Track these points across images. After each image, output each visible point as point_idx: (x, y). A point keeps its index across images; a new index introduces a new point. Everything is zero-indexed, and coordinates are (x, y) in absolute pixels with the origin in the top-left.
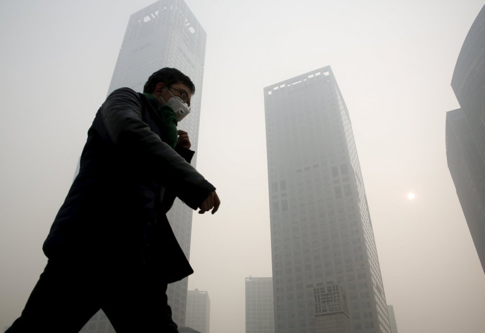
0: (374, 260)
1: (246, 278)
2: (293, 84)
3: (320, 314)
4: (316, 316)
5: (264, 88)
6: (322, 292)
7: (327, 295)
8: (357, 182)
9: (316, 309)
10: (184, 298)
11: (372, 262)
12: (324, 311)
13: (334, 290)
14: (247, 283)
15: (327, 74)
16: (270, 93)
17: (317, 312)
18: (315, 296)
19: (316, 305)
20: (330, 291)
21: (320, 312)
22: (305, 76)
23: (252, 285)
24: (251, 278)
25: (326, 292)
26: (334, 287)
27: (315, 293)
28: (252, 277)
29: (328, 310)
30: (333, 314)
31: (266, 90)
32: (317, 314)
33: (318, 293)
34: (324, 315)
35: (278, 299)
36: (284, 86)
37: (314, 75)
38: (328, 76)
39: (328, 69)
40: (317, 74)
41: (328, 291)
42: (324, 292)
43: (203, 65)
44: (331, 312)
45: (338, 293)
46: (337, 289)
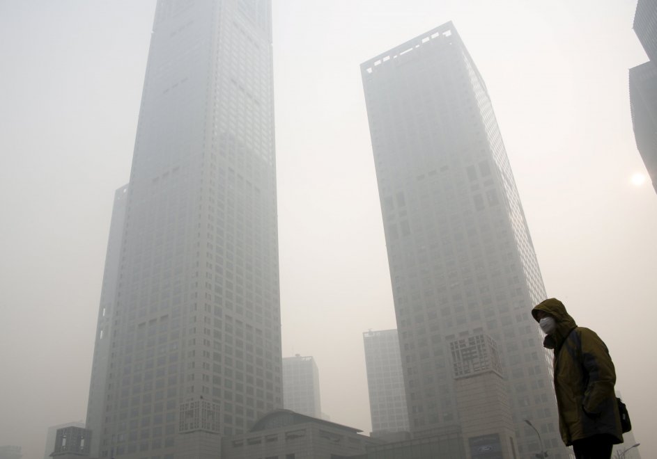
0: (538, 293)
1: (364, 333)
2: (401, 54)
3: (461, 376)
4: (457, 379)
5: (361, 65)
6: (461, 347)
7: (470, 349)
8: (506, 185)
9: (456, 369)
10: (279, 370)
11: (535, 296)
12: (466, 372)
13: (478, 342)
14: (366, 340)
15: (448, 33)
16: (370, 70)
17: (457, 374)
18: (453, 353)
19: (455, 365)
20: (473, 343)
21: (461, 373)
22: (417, 40)
23: (373, 342)
24: (370, 333)
25: (468, 345)
26: (477, 337)
27: (452, 348)
28: (372, 330)
29: (472, 370)
30: (480, 375)
31: (364, 66)
32: (457, 377)
33: (457, 347)
34: (467, 377)
35: (407, 359)
36: (387, 58)
37: (430, 38)
38: (450, 37)
39: (449, 26)
40: (434, 36)
41: (470, 344)
42: (464, 345)
43: (270, 42)
44: (476, 373)
45: (484, 345)
46: (483, 341)
